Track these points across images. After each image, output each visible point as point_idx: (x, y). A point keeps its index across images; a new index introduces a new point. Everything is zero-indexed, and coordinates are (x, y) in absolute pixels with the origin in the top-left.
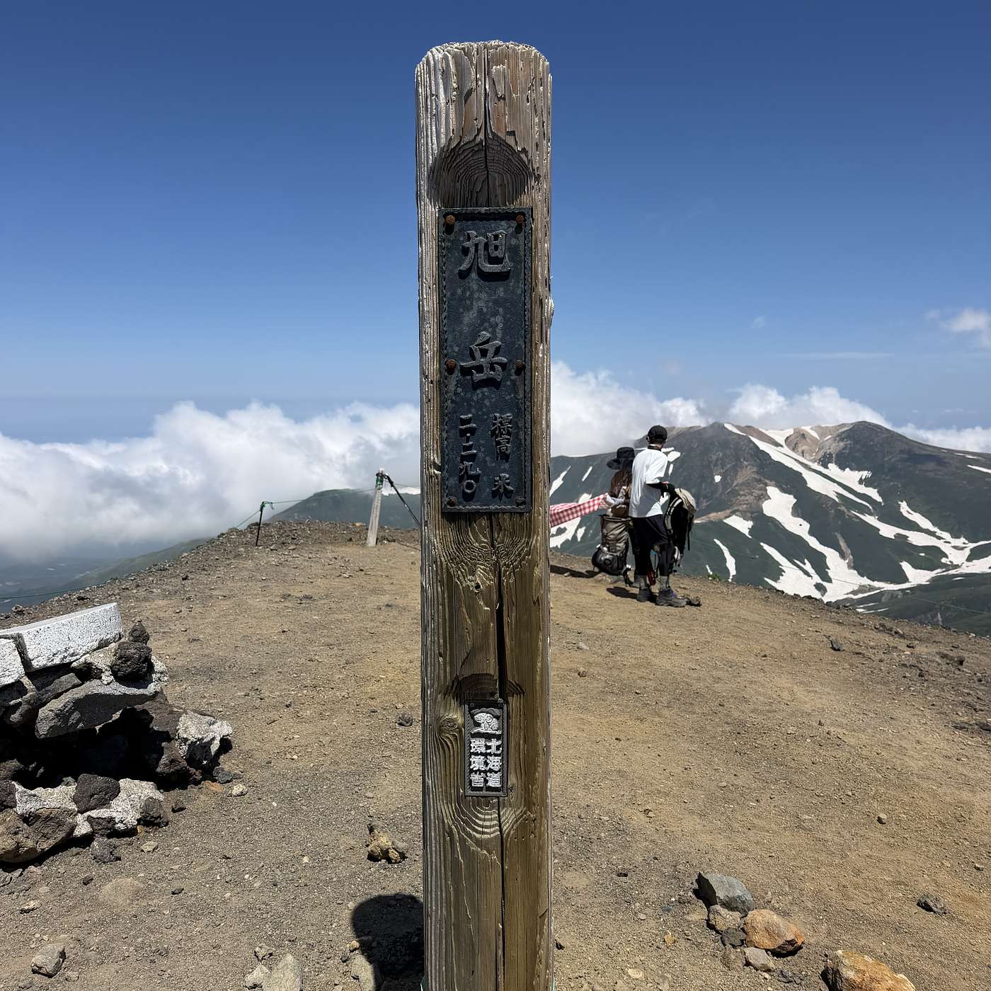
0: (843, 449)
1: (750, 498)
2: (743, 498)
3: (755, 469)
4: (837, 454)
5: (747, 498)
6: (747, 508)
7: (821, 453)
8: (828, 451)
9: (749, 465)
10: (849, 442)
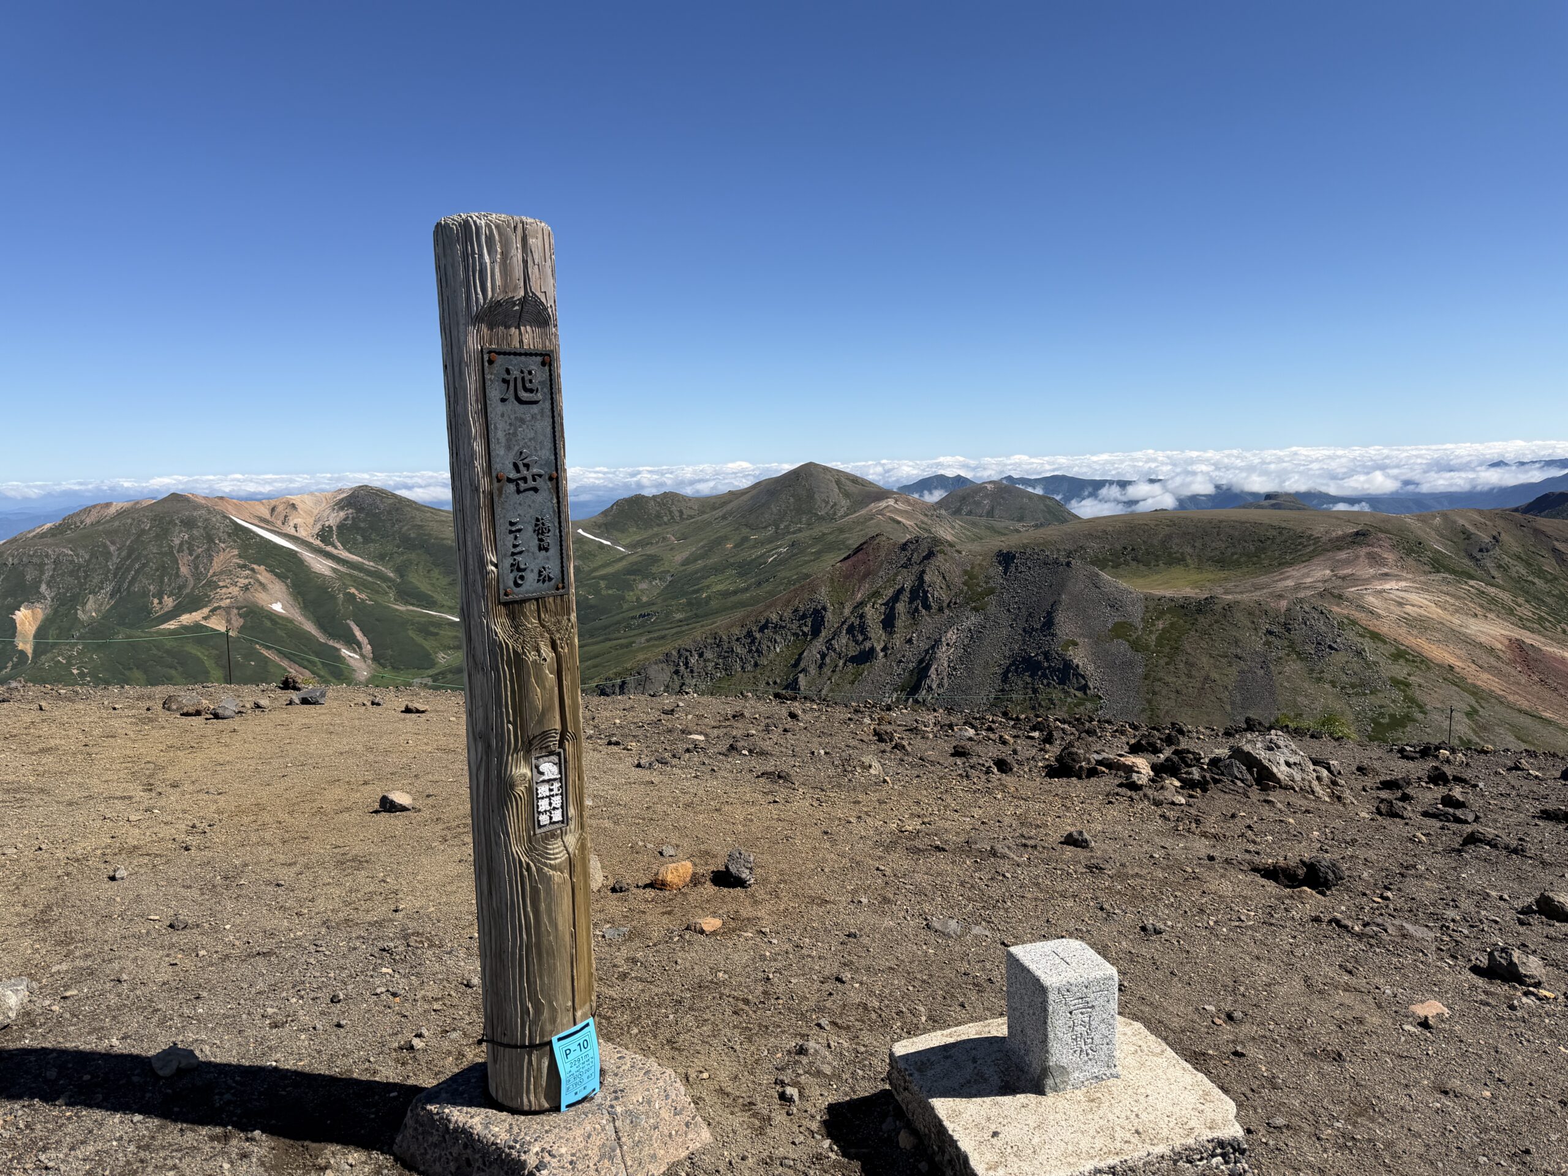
0: (345, 520)
1: (235, 591)
2: (224, 590)
3: (236, 552)
4: (338, 527)
5: (230, 590)
6: (231, 602)
7: (319, 526)
8: (327, 524)
9: (227, 547)
10: (350, 511)
